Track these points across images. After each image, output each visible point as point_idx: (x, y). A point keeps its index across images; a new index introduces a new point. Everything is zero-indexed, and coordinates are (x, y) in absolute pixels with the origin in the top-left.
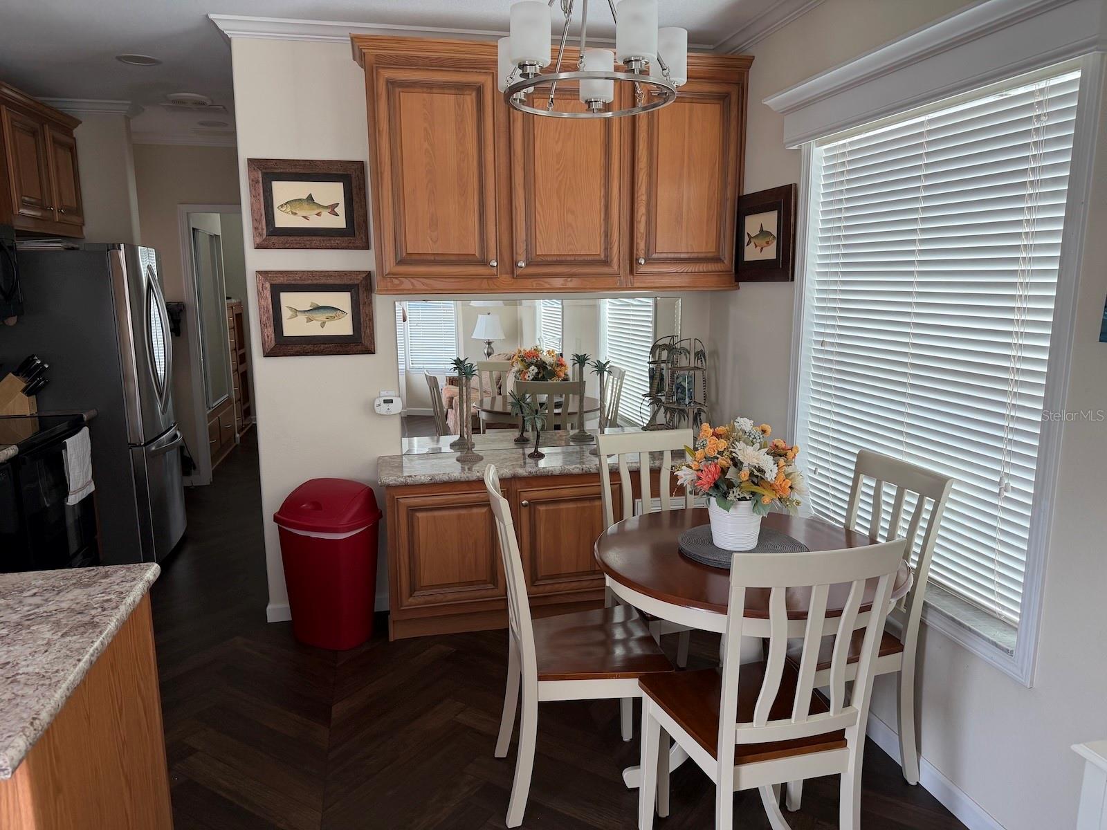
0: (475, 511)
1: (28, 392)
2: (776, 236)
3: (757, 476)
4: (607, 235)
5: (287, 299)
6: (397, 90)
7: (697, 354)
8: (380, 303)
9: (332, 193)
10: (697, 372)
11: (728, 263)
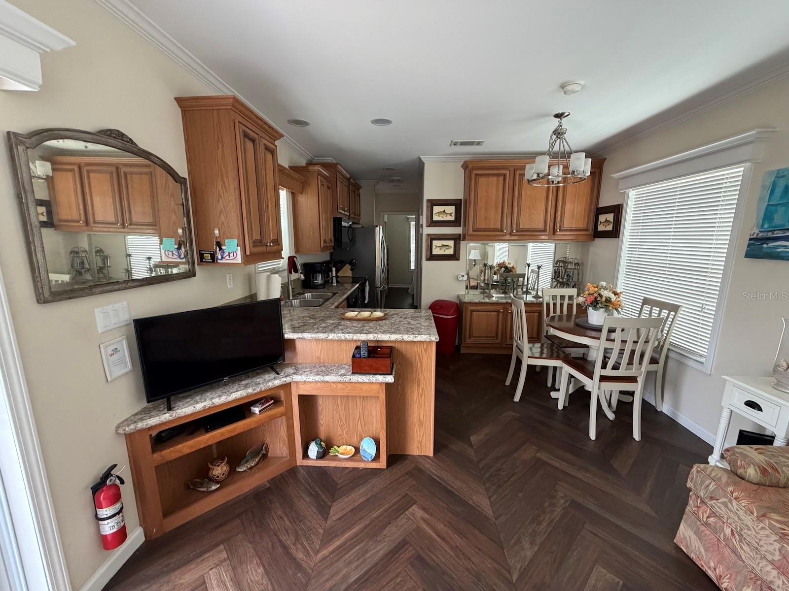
0: (492, 313)
1: (351, 270)
2: (612, 222)
3: (608, 300)
4: (546, 221)
5: (434, 242)
6: (478, 177)
7: (575, 264)
8: (463, 243)
9: (451, 209)
10: (575, 270)
11: (591, 231)
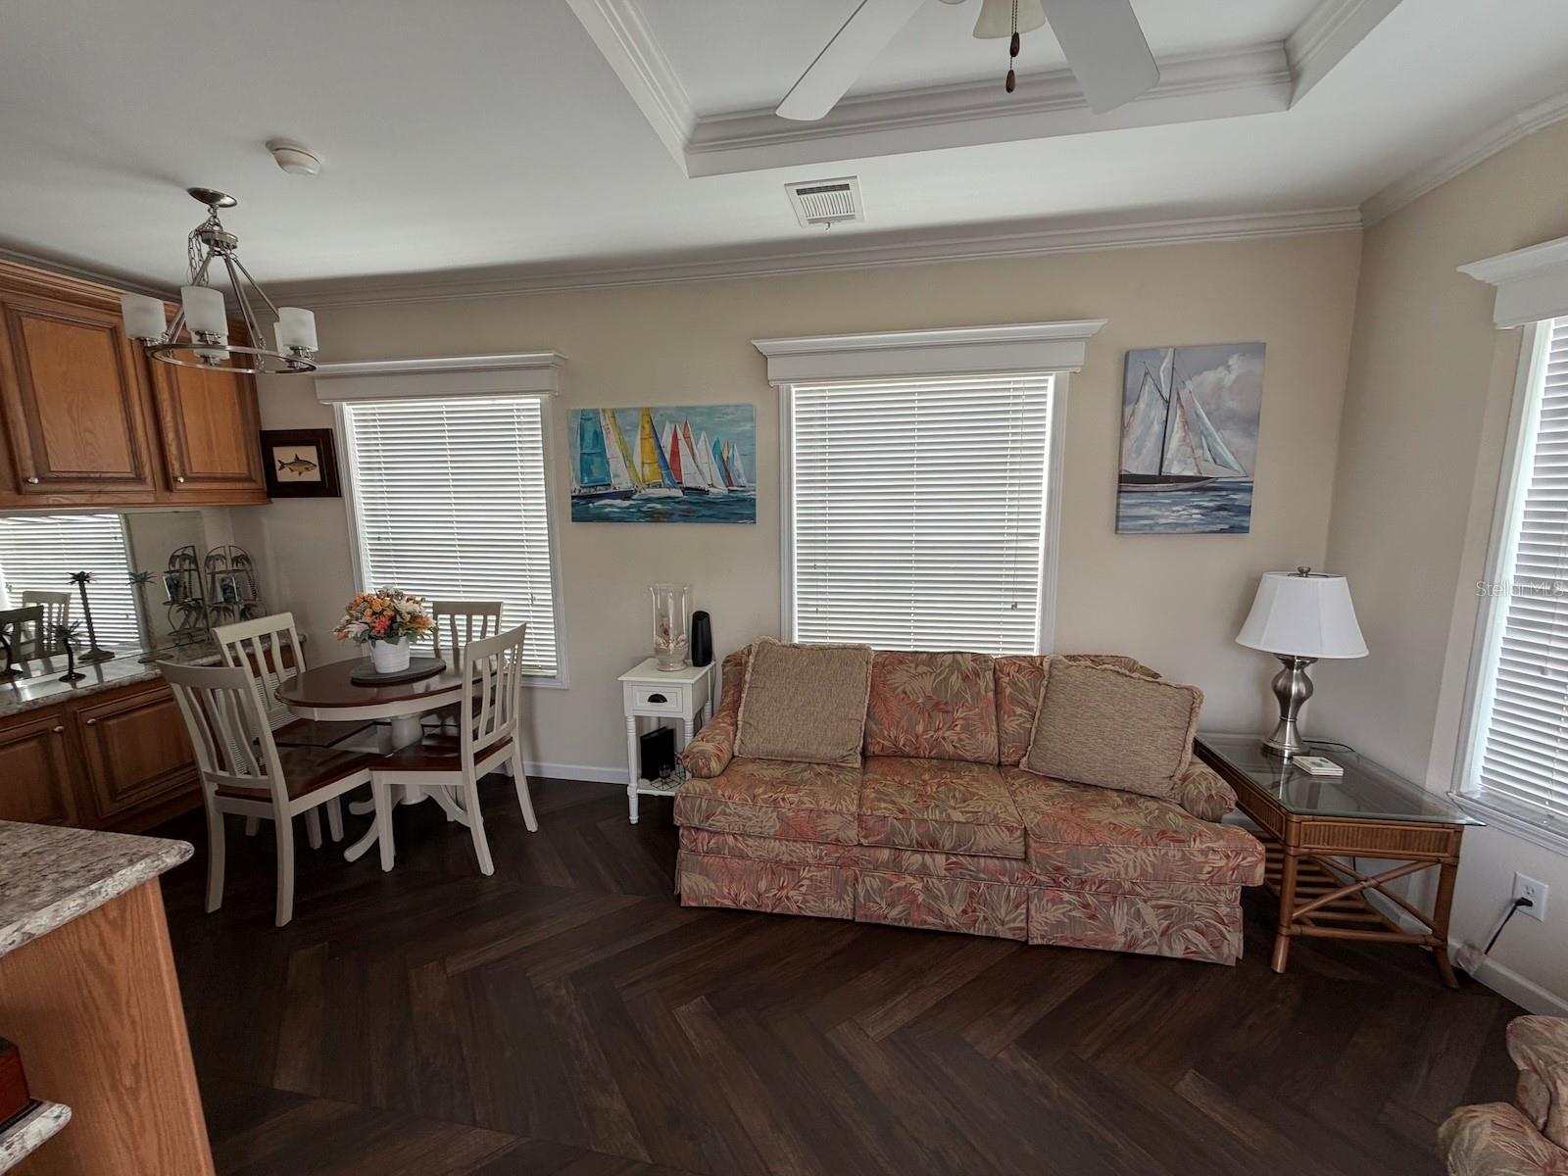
2: (317, 464)
4: (135, 454)
7: (235, 560)
11: (261, 482)
